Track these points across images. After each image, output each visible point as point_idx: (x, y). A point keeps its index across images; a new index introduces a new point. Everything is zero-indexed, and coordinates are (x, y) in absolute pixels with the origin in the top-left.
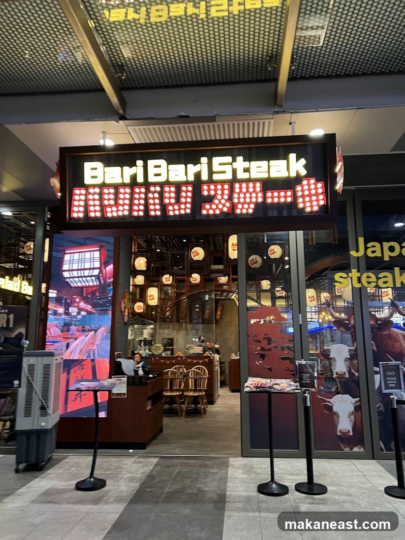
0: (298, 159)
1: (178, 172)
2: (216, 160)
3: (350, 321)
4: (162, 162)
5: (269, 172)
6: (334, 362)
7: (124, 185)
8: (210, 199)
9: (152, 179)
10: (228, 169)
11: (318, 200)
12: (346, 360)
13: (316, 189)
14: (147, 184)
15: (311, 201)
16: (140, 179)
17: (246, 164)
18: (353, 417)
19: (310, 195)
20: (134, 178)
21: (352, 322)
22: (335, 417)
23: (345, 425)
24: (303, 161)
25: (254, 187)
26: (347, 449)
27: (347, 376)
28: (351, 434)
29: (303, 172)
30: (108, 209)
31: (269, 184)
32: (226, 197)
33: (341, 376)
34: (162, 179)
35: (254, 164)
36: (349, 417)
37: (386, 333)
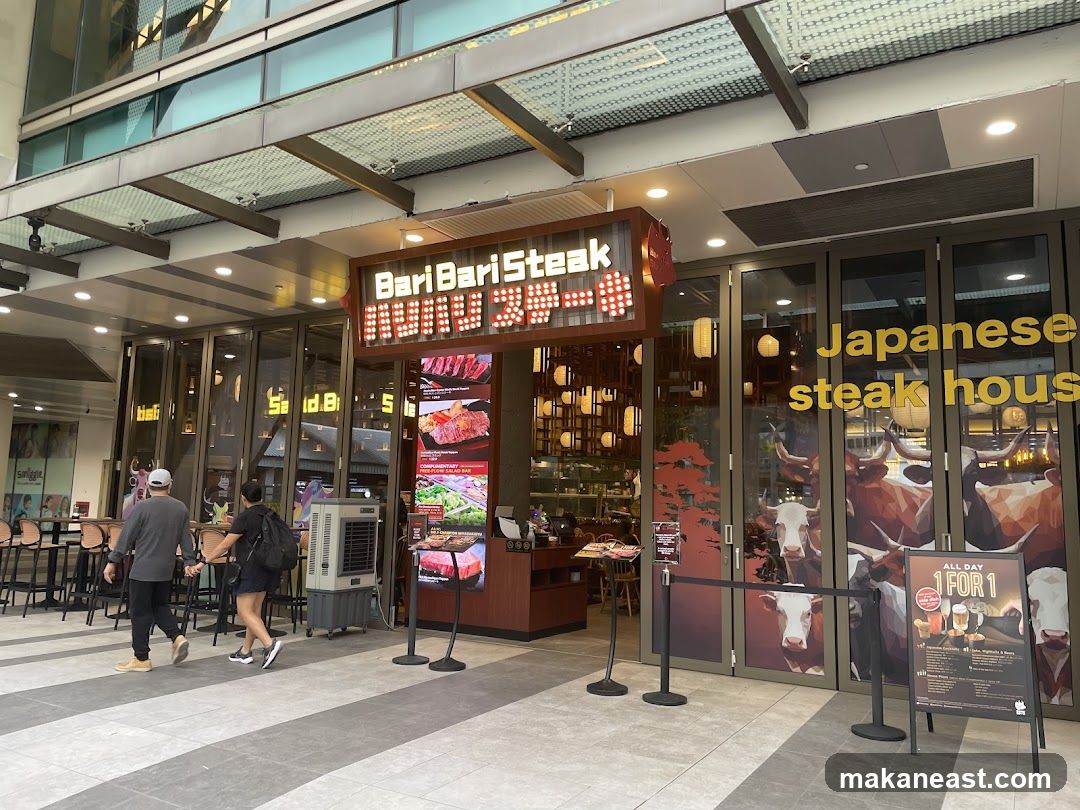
0: (599, 246)
1: (468, 276)
2: (508, 256)
3: (811, 466)
4: (451, 265)
5: (566, 266)
6: (782, 531)
7: (411, 297)
8: (502, 306)
9: (441, 287)
10: (520, 266)
11: (624, 300)
12: (802, 528)
13: (622, 284)
14: (435, 294)
15: (616, 302)
16: (429, 289)
17: (540, 259)
18: (809, 620)
19: (615, 294)
20: (423, 286)
21: (816, 467)
22: (780, 618)
23: (795, 631)
24: (606, 248)
25: (550, 288)
26: (798, 670)
27: (803, 554)
28: (805, 646)
29: (607, 263)
30: (399, 329)
31: (565, 282)
32: (519, 303)
33: (792, 554)
34: (451, 286)
35: (550, 257)
36: (802, 619)
37: (875, 485)
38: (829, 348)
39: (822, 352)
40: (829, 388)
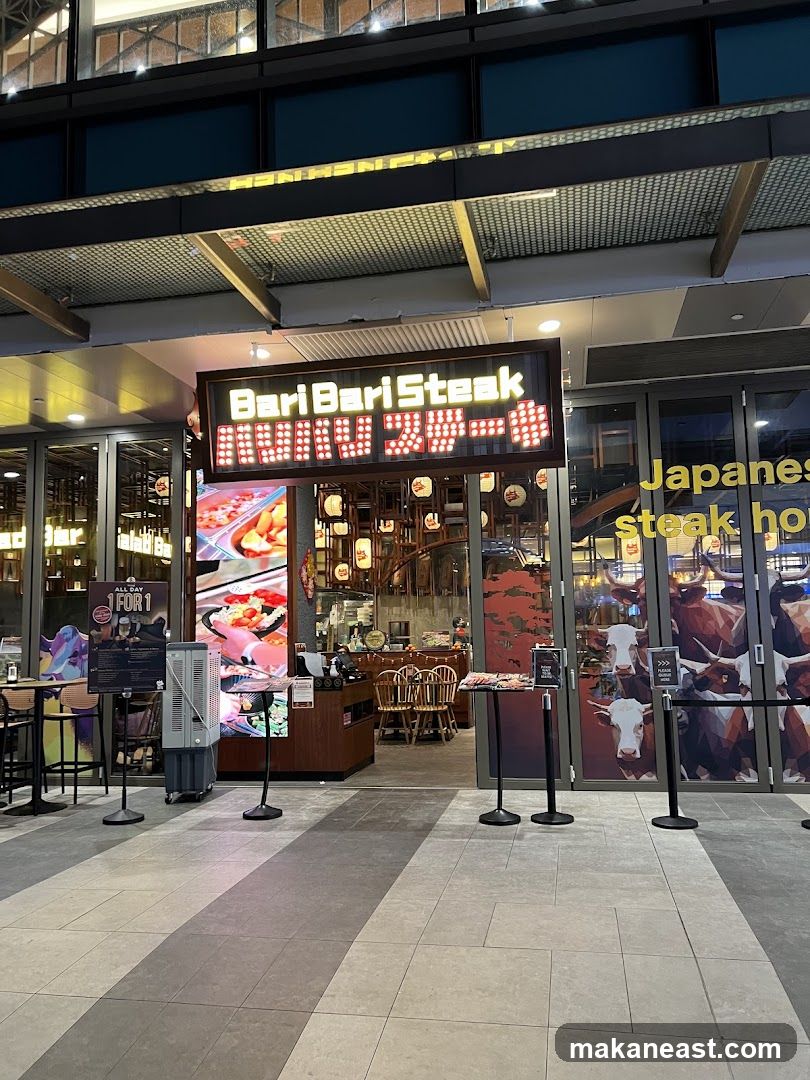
0: (511, 374)
1: (353, 399)
2: (402, 380)
3: (638, 590)
4: (331, 386)
5: (472, 393)
6: (613, 651)
7: (283, 420)
8: (395, 434)
9: (318, 409)
10: (419, 392)
11: (539, 431)
12: (631, 648)
13: (536, 414)
14: (312, 417)
15: (530, 432)
16: (303, 411)
17: (442, 384)
18: (641, 731)
19: (528, 424)
20: (295, 409)
21: (642, 591)
22: (614, 731)
23: (629, 743)
24: (519, 377)
25: (454, 416)
26: (632, 778)
27: (633, 671)
28: (638, 755)
29: (519, 392)
30: (264, 453)
31: (474, 411)
32: (417, 430)
33: (623, 672)
34: (331, 409)
35: (453, 384)
36: (635, 731)
37: (695, 605)
38: (651, 481)
39: (645, 485)
40: (653, 518)
